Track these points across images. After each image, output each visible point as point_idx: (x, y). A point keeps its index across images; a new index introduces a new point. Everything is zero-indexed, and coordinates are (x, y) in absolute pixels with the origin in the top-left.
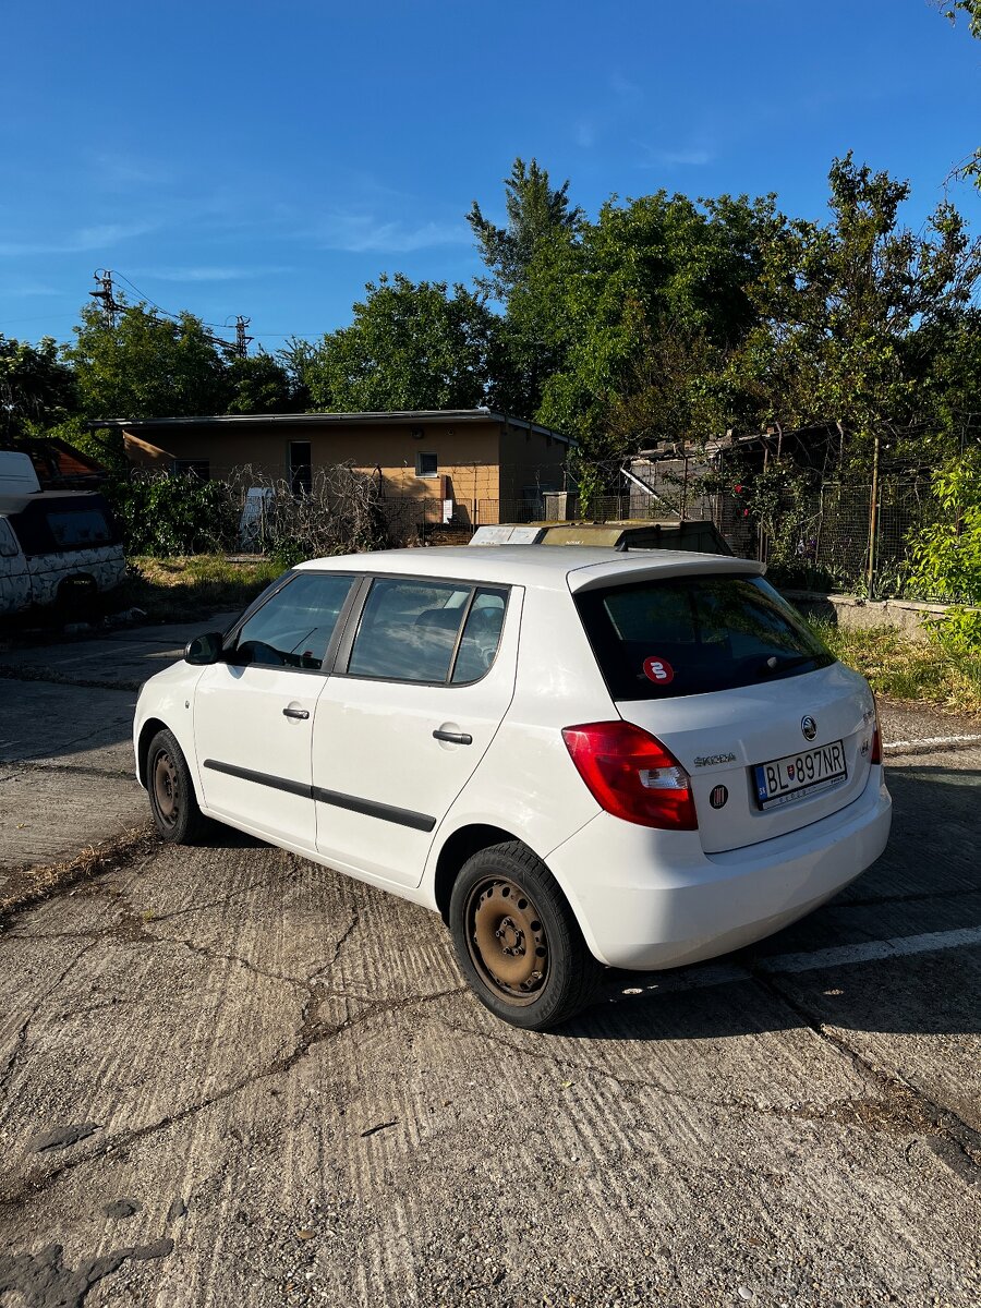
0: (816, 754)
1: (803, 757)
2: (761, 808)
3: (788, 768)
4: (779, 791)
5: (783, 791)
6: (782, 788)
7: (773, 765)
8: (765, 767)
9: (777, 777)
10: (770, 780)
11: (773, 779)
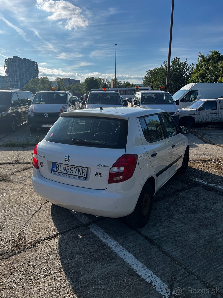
0: (75, 168)
1: (70, 167)
2: (52, 172)
3: (64, 167)
4: (59, 171)
5: (60, 172)
6: (60, 171)
7: (59, 164)
8: (56, 164)
9: (59, 167)
10: (57, 167)
11: (58, 167)
